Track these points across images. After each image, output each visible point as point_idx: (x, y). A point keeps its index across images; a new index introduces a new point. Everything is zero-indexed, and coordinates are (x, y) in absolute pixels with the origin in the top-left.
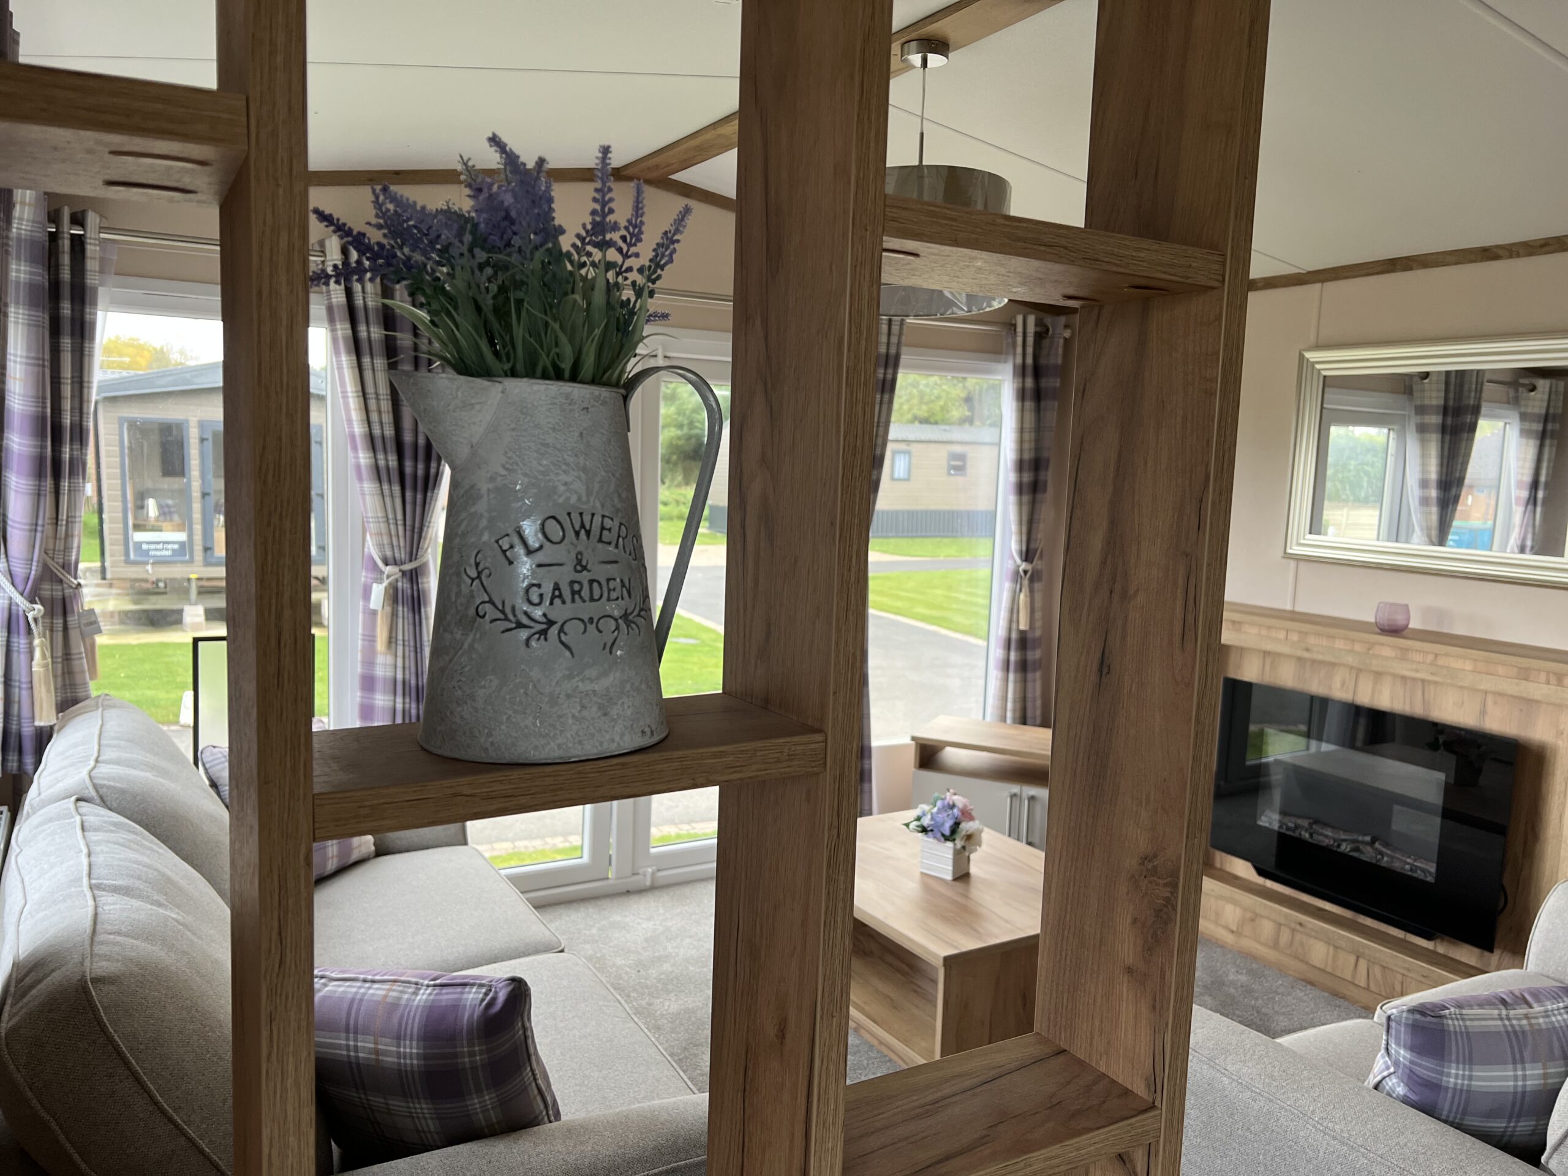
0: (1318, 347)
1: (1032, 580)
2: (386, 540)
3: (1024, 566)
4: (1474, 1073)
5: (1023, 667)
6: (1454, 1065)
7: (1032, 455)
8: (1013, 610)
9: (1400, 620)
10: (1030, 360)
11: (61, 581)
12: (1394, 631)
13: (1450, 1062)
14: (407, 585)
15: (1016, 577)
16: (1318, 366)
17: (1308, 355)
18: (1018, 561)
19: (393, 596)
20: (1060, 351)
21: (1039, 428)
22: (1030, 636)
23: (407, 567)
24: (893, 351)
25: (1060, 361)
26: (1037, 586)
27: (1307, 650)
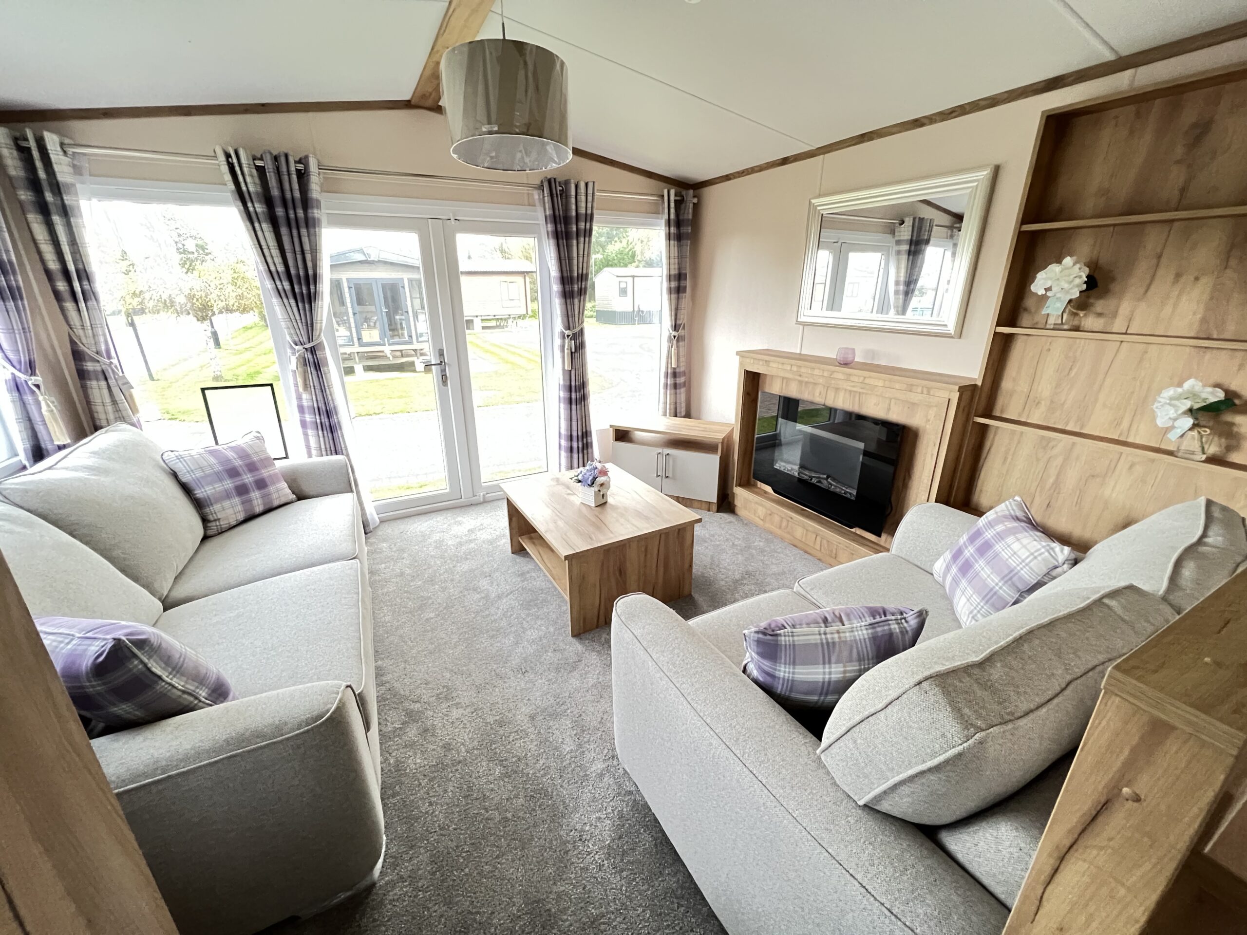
0: (820, 196)
1: (678, 341)
2: (292, 331)
3: (674, 333)
4: (796, 671)
5: (675, 386)
6: (783, 666)
7: (677, 272)
8: (669, 357)
9: (850, 359)
10: (672, 216)
11: (98, 361)
12: (846, 364)
13: (780, 663)
14: (310, 356)
15: (670, 339)
16: (819, 208)
17: (813, 201)
18: (671, 331)
19: (304, 362)
20: (691, 211)
21: (681, 257)
22: (677, 370)
23: (308, 346)
24: (589, 212)
25: (690, 217)
26: (681, 344)
27: (800, 376)
